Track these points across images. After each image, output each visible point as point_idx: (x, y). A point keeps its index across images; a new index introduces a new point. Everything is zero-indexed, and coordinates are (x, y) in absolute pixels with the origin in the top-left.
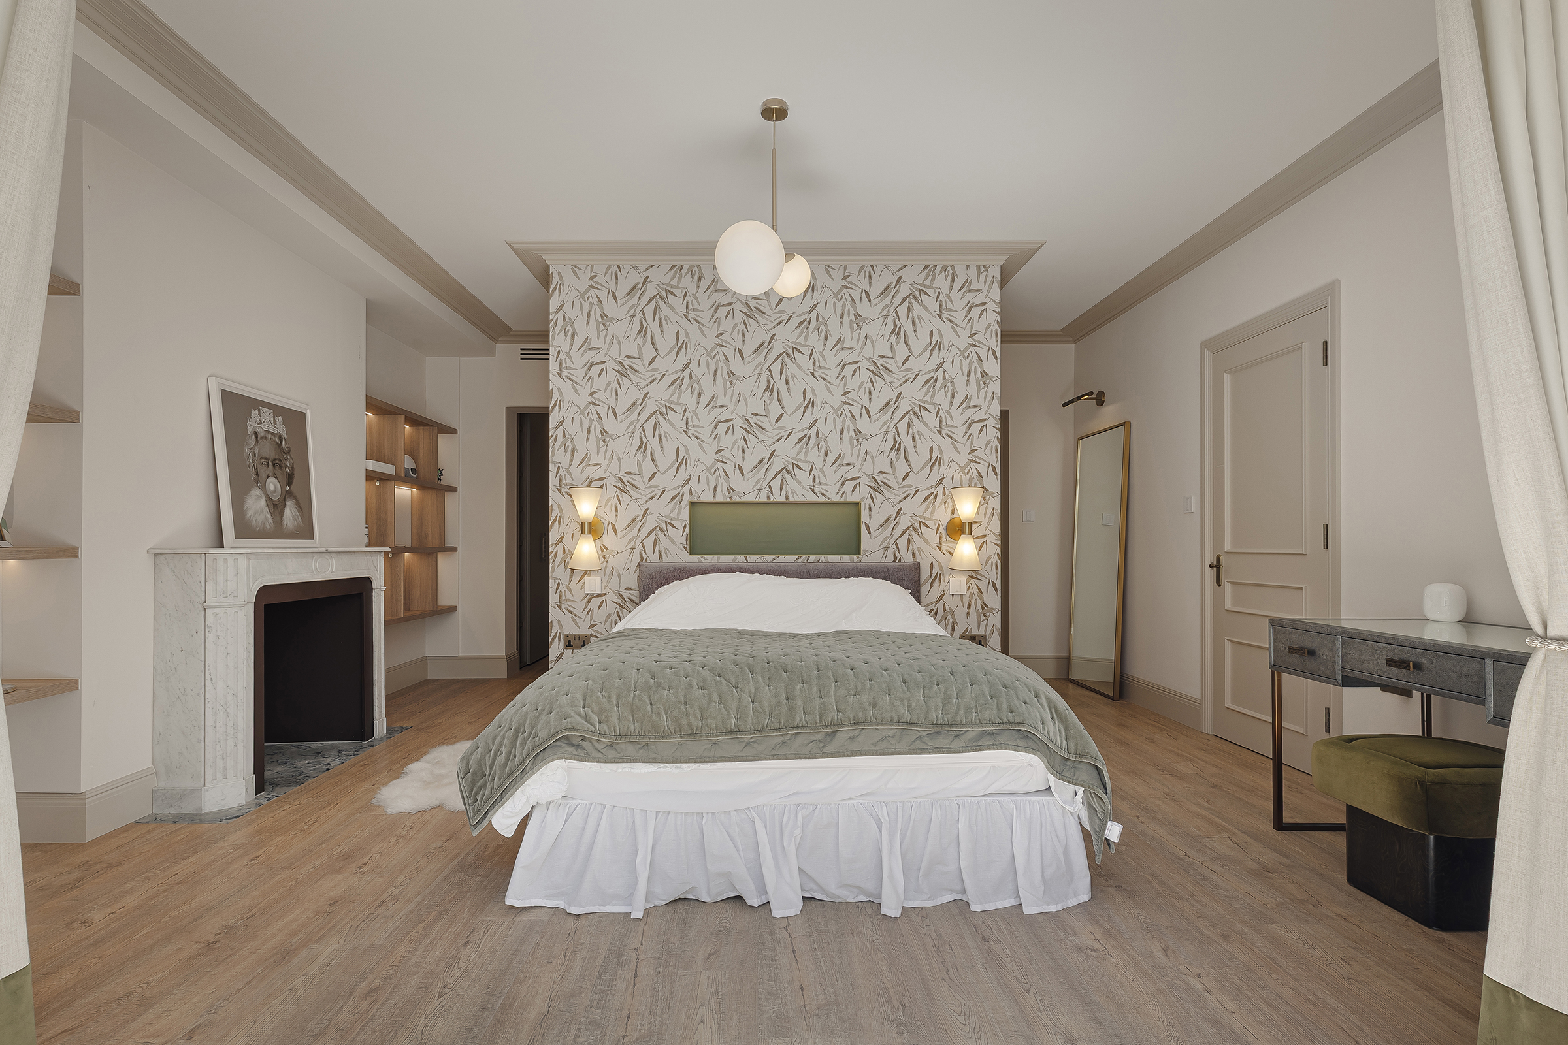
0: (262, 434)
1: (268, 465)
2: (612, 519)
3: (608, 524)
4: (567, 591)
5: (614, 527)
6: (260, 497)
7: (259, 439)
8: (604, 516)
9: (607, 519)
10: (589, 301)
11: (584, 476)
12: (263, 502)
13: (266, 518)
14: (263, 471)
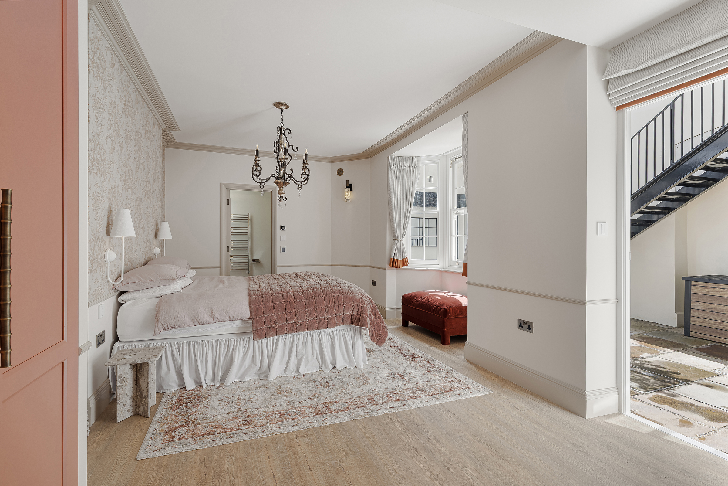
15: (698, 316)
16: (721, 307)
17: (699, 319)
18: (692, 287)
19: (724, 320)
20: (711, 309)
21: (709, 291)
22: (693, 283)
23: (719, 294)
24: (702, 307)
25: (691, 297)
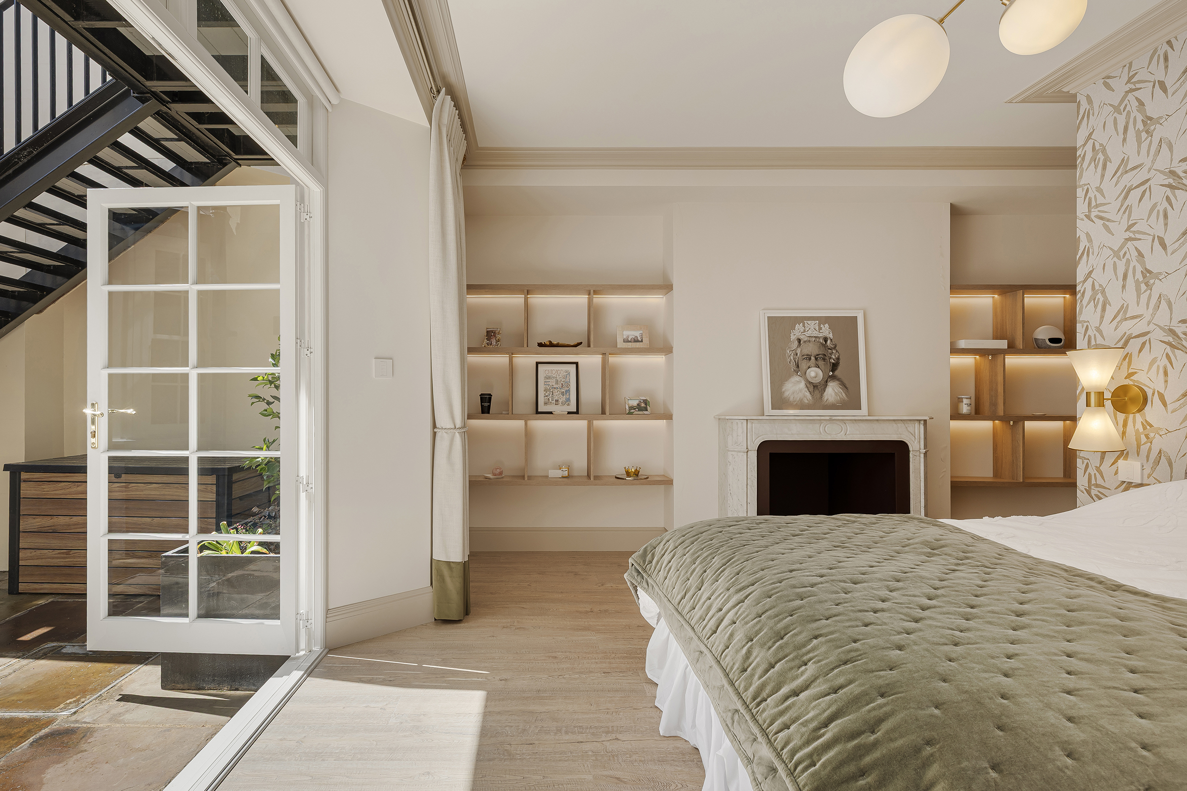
0: (806, 339)
1: (810, 359)
2: (1160, 386)
3: (1153, 394)
4: (1097, 474)
5: (1162, 397)
6: (799, 382)
7: (802, 342)
8: (1148, 382)
9: (1152, 385)
10: (1126, 111)
11: (1120, 332)
12: (802, 385)
13: (805, 396)
14: (804, 365)
15: (32, 545)
16: (66, 520)
17: (34, 553)
18: (23, 485)
19: (71, 547)
20: (53, 528)
21: (48, 490)
22: (24, 475)
23: (65, 494)
24: (38, 525)
25: (21, 508)
